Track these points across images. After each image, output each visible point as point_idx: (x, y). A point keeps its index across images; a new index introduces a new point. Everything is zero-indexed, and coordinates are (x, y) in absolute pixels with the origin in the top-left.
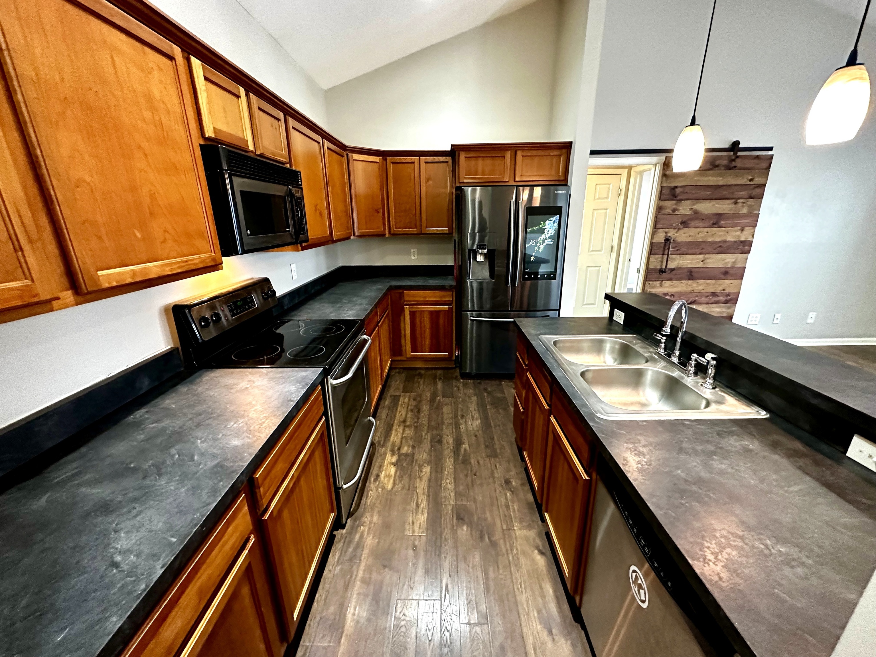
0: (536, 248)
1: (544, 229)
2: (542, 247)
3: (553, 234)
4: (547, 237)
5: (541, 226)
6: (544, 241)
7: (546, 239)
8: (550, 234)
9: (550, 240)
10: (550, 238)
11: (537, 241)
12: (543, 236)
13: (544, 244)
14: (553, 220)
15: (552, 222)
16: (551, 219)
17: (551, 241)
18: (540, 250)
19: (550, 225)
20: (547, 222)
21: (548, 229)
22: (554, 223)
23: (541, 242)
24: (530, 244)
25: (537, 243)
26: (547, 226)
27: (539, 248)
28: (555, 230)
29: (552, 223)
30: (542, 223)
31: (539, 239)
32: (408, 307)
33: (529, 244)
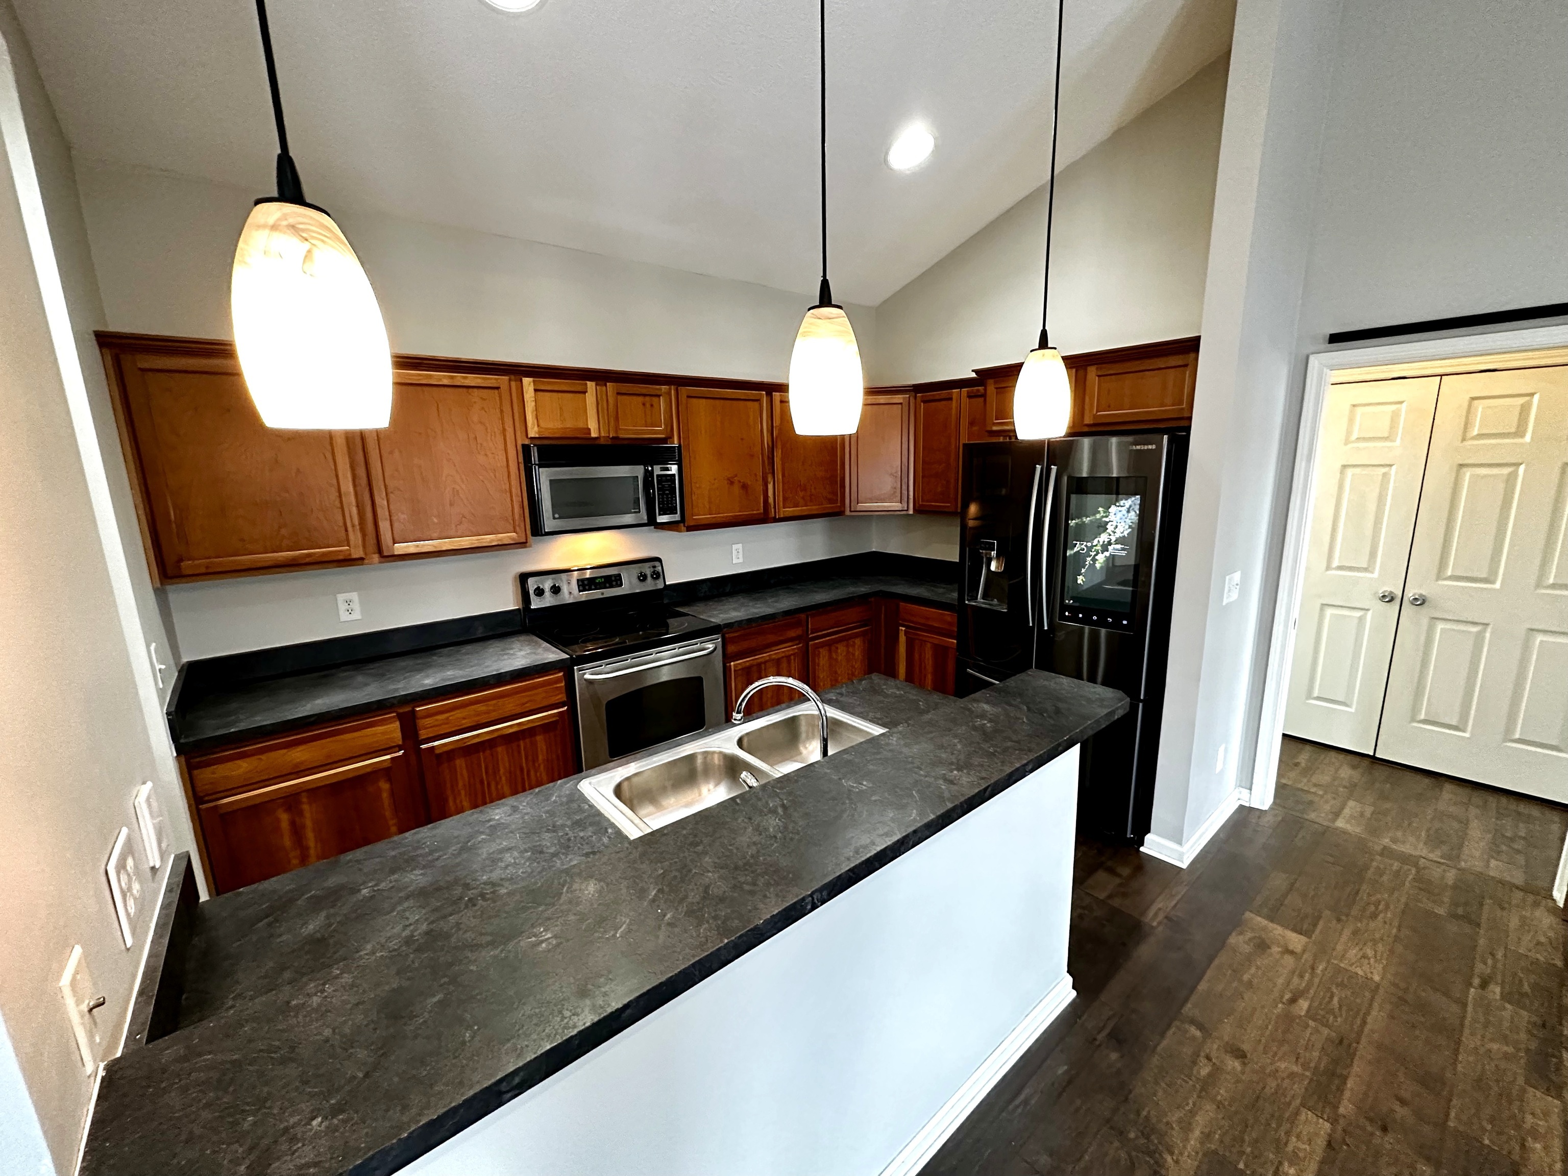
0: (1089, 559)
1: (1107, 523)
2: (1101, 558)
3: (1126, 534)
4: (1113, 539)
5: (1098, 516)
6: (1105, 548)
7: (1110, 543)
8: (1118, 535)
9: (1119, 546)
10: (1117, 542)
11: (1089, 544)
12: (1104, 538)
13: (1107, 554)
14: (1127, 506)
15: (1124, 509)
16: (1122, 503)
17: (1123, 549)
18: (1098, 565)
19: (1119, 515)
20: (1113, 509)
21: (1114, 524)
22: (1128, 512)
23: (1099, 548)
24: (1076, 549)
25: (1090, 549)
26: (1112, 517)
27: (1094, 560)
28: (1130, 527)
29: (1125, 512)
30: (1100, 509)
31: (1095, 542)
32: (904, 629)
33: (1072, 549)
